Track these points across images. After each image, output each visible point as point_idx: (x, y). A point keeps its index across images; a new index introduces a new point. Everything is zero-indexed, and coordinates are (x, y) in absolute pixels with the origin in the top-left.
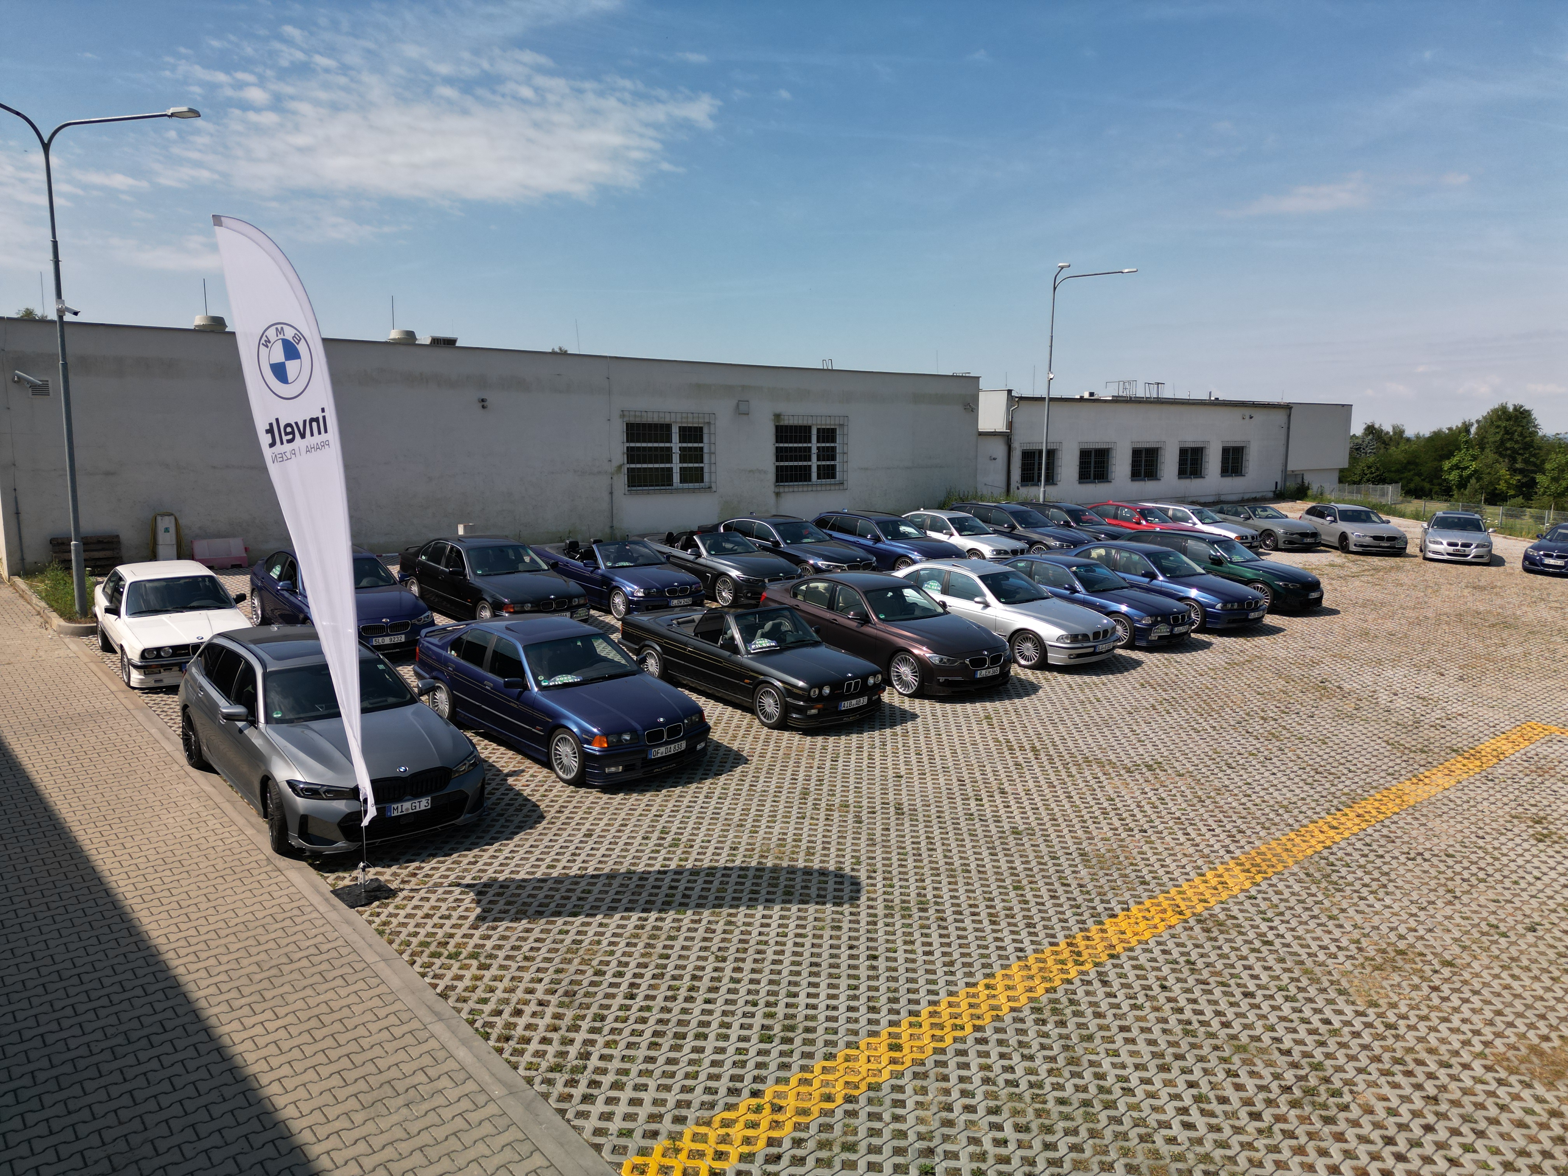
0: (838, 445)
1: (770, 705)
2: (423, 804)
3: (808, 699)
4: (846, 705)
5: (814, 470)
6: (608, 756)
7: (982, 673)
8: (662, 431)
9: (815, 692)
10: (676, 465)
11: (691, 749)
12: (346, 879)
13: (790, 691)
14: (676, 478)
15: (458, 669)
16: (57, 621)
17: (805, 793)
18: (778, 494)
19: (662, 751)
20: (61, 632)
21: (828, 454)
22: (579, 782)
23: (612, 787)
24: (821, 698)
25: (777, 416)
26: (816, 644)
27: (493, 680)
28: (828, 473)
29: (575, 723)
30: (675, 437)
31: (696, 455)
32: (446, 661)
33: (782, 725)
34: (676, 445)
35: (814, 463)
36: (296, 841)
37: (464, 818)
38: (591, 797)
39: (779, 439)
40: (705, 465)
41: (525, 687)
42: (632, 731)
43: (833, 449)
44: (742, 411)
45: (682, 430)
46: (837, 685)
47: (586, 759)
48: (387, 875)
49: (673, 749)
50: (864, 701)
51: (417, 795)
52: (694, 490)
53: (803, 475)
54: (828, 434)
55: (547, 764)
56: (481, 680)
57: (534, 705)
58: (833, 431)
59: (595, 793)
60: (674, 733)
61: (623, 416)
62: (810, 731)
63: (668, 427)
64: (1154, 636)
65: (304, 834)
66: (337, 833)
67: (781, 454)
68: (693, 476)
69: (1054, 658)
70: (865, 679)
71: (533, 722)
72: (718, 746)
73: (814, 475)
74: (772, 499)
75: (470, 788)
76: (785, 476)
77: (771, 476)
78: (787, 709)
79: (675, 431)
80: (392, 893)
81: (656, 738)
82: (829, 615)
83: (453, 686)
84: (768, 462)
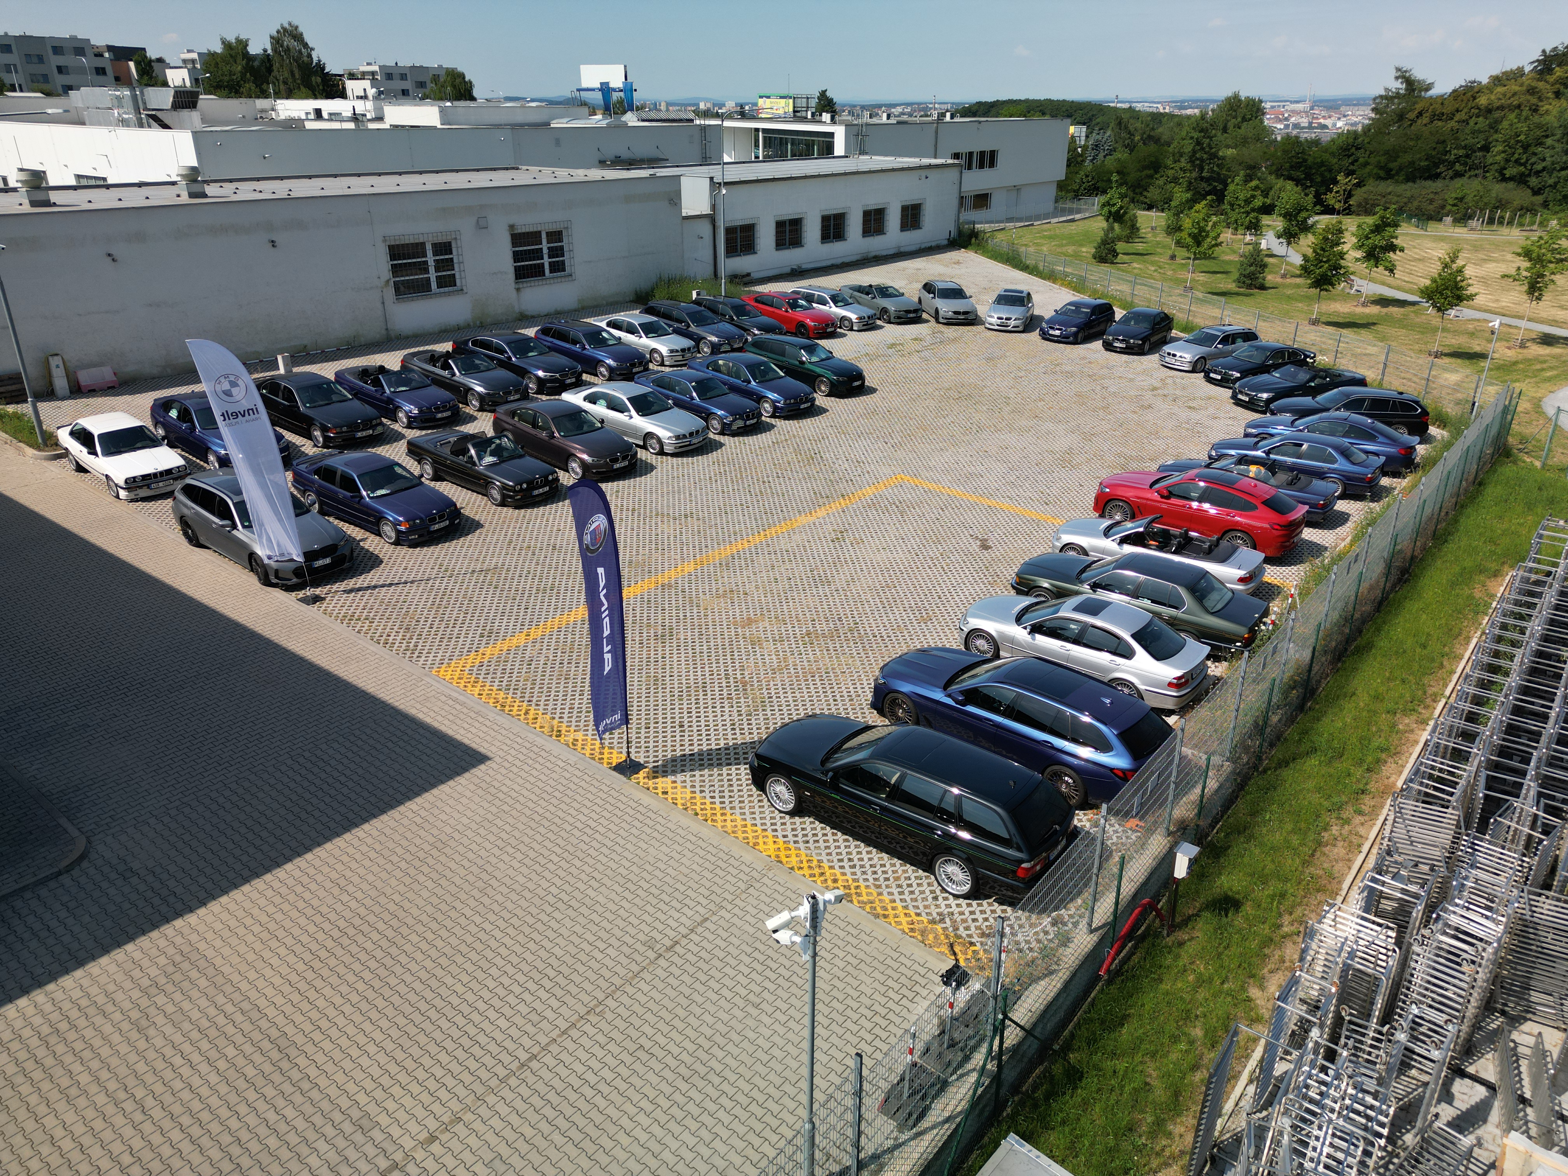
0: (565, 243)
1: (496, 494)
2: (328, 561)
3: (514, 491)
4: (536, 492)
5: (547, 266)
6: (410, 531)
7: (617, 466)
8: (418, 249)
9: (518, 488)
10: (433, 275)
11: (452, 524)
12: (301, 594)
13: (504, 487)
14: (434, 285)
15: (320, 486)
16: (30, 451)
17: (510, 542)
18: (518, 290)
19: (437, 527)
20: (36, 458)
21: (556, 252)
22: (397, 543)
23: (413, 545)
24: (522, 490)
25: (512, 227)
26: (521, 456)
27: (343, 493)
28: (558, 267)
29: (391, 516)
30: (430, 253)
31: (448, 264)
32: (313, 482)
33: (503, 504)
34: (430, 259)
35: (546, 261)
36: (275, 581)
37: (347, 565)
38: (403, 550)
39: (514, 244)
40: (456, 272)
41: (362, 497)
42: (421, 518)
43: (562, 248)
44: (481, 226)
45: (435, 245)
46: (530, 483)
47: (398, 532)
48: (318, 591)
49: (442, 525)
50: (547, 489)
51: (325, 557)
52: (449, 294)
53: (537, 272)
54: (556, 236)
55: (379, 534)
56: (336, 493)
57: (367, 506)
58: (560, 233)
59: (405, 548)
60: (441, 517)
61: (385, 241)
62: (518, 507)
63: (423, 244)
64: (734, 427)
65: (277, 577)
66: (291, 576)
67: (517, 256)
68: (448, 282)
69: (668, 449)
70: (546, 477)
71: (369, 515)
72: (468, 518)
73: (547, 271)
74: (514, 293)
75: (347, 552)
76: (522, 274)
77: (511, 275)
78: (504, 497)
79: (429, 247)
80: (324, 599)
81: (433, 520)
82: (533, 431)
83: (319, 494)
84: (507, 265)
